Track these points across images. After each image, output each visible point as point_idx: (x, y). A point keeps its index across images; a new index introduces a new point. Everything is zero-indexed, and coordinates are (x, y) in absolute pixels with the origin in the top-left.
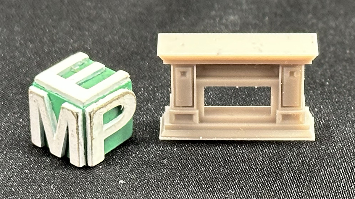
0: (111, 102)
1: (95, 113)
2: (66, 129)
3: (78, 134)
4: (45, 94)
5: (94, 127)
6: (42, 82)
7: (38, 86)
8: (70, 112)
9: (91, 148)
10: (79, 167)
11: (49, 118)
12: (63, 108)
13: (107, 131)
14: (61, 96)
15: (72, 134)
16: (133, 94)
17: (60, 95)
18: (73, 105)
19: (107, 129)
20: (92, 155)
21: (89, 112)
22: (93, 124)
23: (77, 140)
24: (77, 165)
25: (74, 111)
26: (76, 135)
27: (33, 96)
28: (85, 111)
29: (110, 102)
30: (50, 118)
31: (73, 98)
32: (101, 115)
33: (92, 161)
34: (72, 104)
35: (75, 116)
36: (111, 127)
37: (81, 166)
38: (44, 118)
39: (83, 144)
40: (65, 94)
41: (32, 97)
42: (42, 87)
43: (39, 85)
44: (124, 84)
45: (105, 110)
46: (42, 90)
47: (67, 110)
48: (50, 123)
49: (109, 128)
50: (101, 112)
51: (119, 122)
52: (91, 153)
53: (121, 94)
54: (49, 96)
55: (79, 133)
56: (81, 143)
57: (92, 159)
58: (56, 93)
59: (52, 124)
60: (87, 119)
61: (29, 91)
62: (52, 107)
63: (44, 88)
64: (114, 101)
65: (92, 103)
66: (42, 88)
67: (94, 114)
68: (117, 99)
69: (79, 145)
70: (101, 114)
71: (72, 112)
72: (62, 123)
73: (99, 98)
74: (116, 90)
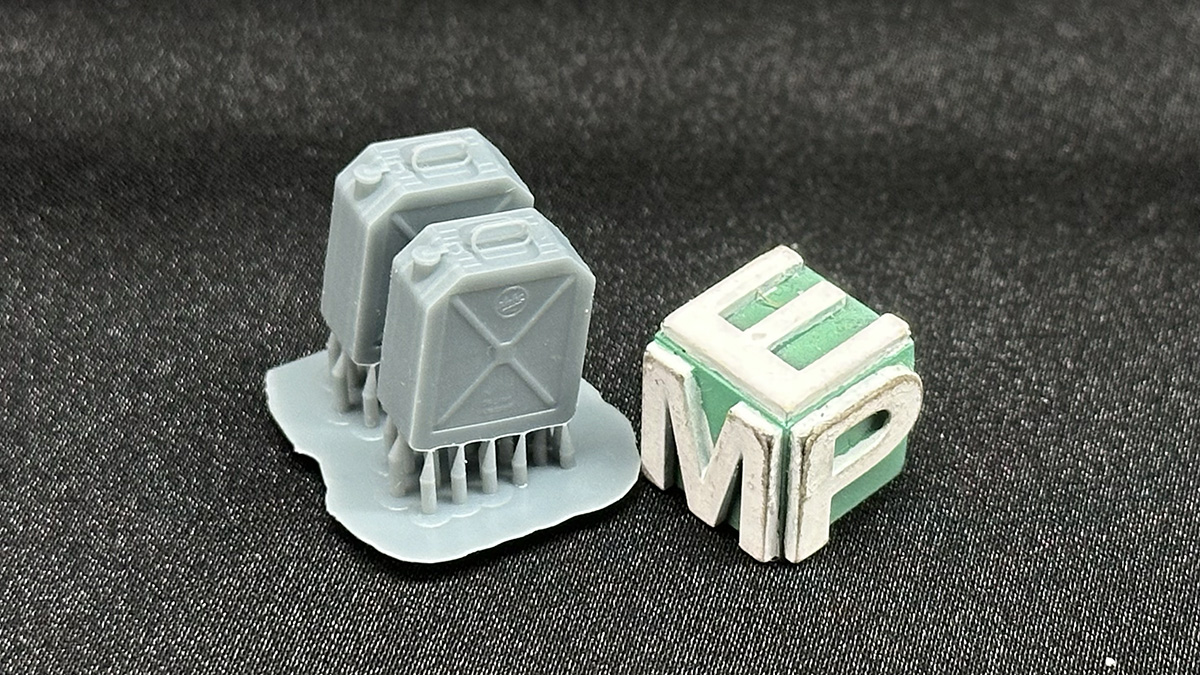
0: (860, 408)
1: (816, 440)
2: (734, 466)
3: (768, 487)
4: (685, 369)
5: (811, 473)
6: (679, 336)
7: (669, 344)
8: (752, 431)
9: (796, 521)
10: (761, 561)
11: (691, 430)
12: (733, 418)
13: (841, 476)
14: (727, 381)
15: (750, 483)
16: (916, 381)
17: (727, 378)
18: (758, 412)
19: (842, 472)
20: (798, 537)
21: (801, 439)
22: (809, 465)
23: (762, 499)
24: (757, 556)
25: (760, 433)
26: (761, 488)
27: (653, 368)
28: (790, 433)
29: (856, 406)
30: (696, 430)
31: (761, 394)
33: (797, 551)
34: (757, 409)
35: (761, 444)
36: (852, 465)
37: (768, 558)
38: (679, 426)
39: (776, 509)
40: (738, 380)
41: (650, 370)
42: (679, 347)
43: (673, 343)
44: (895, 353)
45: (841, 429)
46: (678, 357)
47: (742, 427)
48: (693, 443)
49: (847, 469)
50: (832, 435)
51: (875, 449)
52: (795, 532)
53: (886, 385)
54: (697, 374)
55: (770, 486)
56: (772, 507)
57: (797, 546)
58: (716, 372)
59: (697, 445)
60: (793, 453)
61: (646, 354)
62: (701, 402)
63: (684, 351)
64: (867, 405)
65: (810, 410)
66: (680, 352)
67: (812, 442)
68: (875, 398)
69: (766, 514)
70: (830, 439)
71: (757, 435)
72: (726, 452)
73: (828, 396)
74: (874, 372)
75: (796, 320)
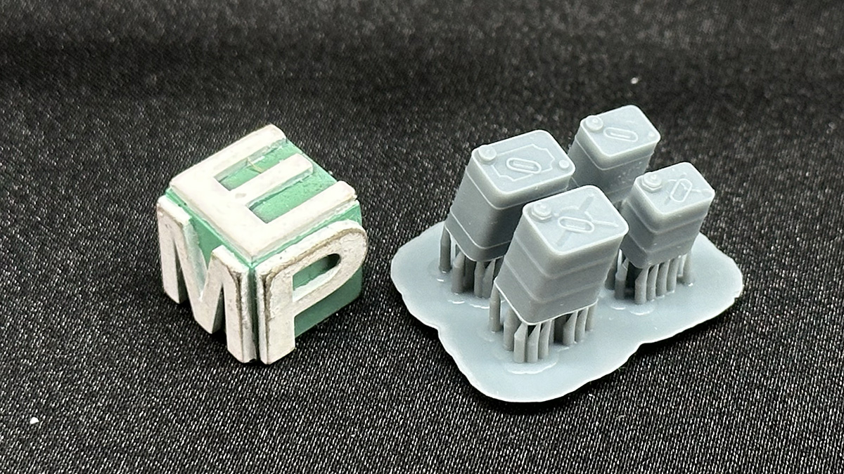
0: (312, 253)
1: (274, 276)
2: (218, 292)
4: (184, 218)
5: (272, 301)
8: (226, 268)
9: (265, 335)
10: (243, 362)
11: (191, 262)
12: (214, 258)
13: (300, 302)
15: (229, 305)
17: (213, 227)
18: (233, 254)
19: (300, 299)
21: (263, 276)
23: (237, 318)
24: (239, 358)
26: (236, 310)
27: (164, 216)
28: (255, 271)
31: (235, 241)
32: (289, 277)
34: (232, 251)
35: (233, 278)
36: (310, 294)
37: (247, 360)
39: (249, 324)
42: (183, 202)
43: (178, 197)
44: (343, 212)
45: (297, 268)
46: (181, 208)
47: (220, 264)
49: (306, 297)
53: (334, 236)
54: (193, 222)
58: (206, 222)
59: (196, 274)
60: (258, 286)
61: (158, 205)
63: (185, 204)
65: (272, 254)
66: (182, 204)
67: (271, 278)
69: (242, 328)
70: (288, 275)
71: (230, 272)
72: (212, 281)
73: (287, 244)
74: (325, 226)
75: (271, 184)
